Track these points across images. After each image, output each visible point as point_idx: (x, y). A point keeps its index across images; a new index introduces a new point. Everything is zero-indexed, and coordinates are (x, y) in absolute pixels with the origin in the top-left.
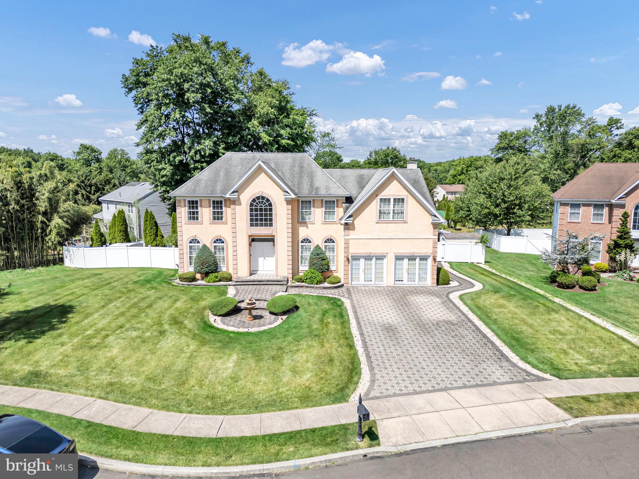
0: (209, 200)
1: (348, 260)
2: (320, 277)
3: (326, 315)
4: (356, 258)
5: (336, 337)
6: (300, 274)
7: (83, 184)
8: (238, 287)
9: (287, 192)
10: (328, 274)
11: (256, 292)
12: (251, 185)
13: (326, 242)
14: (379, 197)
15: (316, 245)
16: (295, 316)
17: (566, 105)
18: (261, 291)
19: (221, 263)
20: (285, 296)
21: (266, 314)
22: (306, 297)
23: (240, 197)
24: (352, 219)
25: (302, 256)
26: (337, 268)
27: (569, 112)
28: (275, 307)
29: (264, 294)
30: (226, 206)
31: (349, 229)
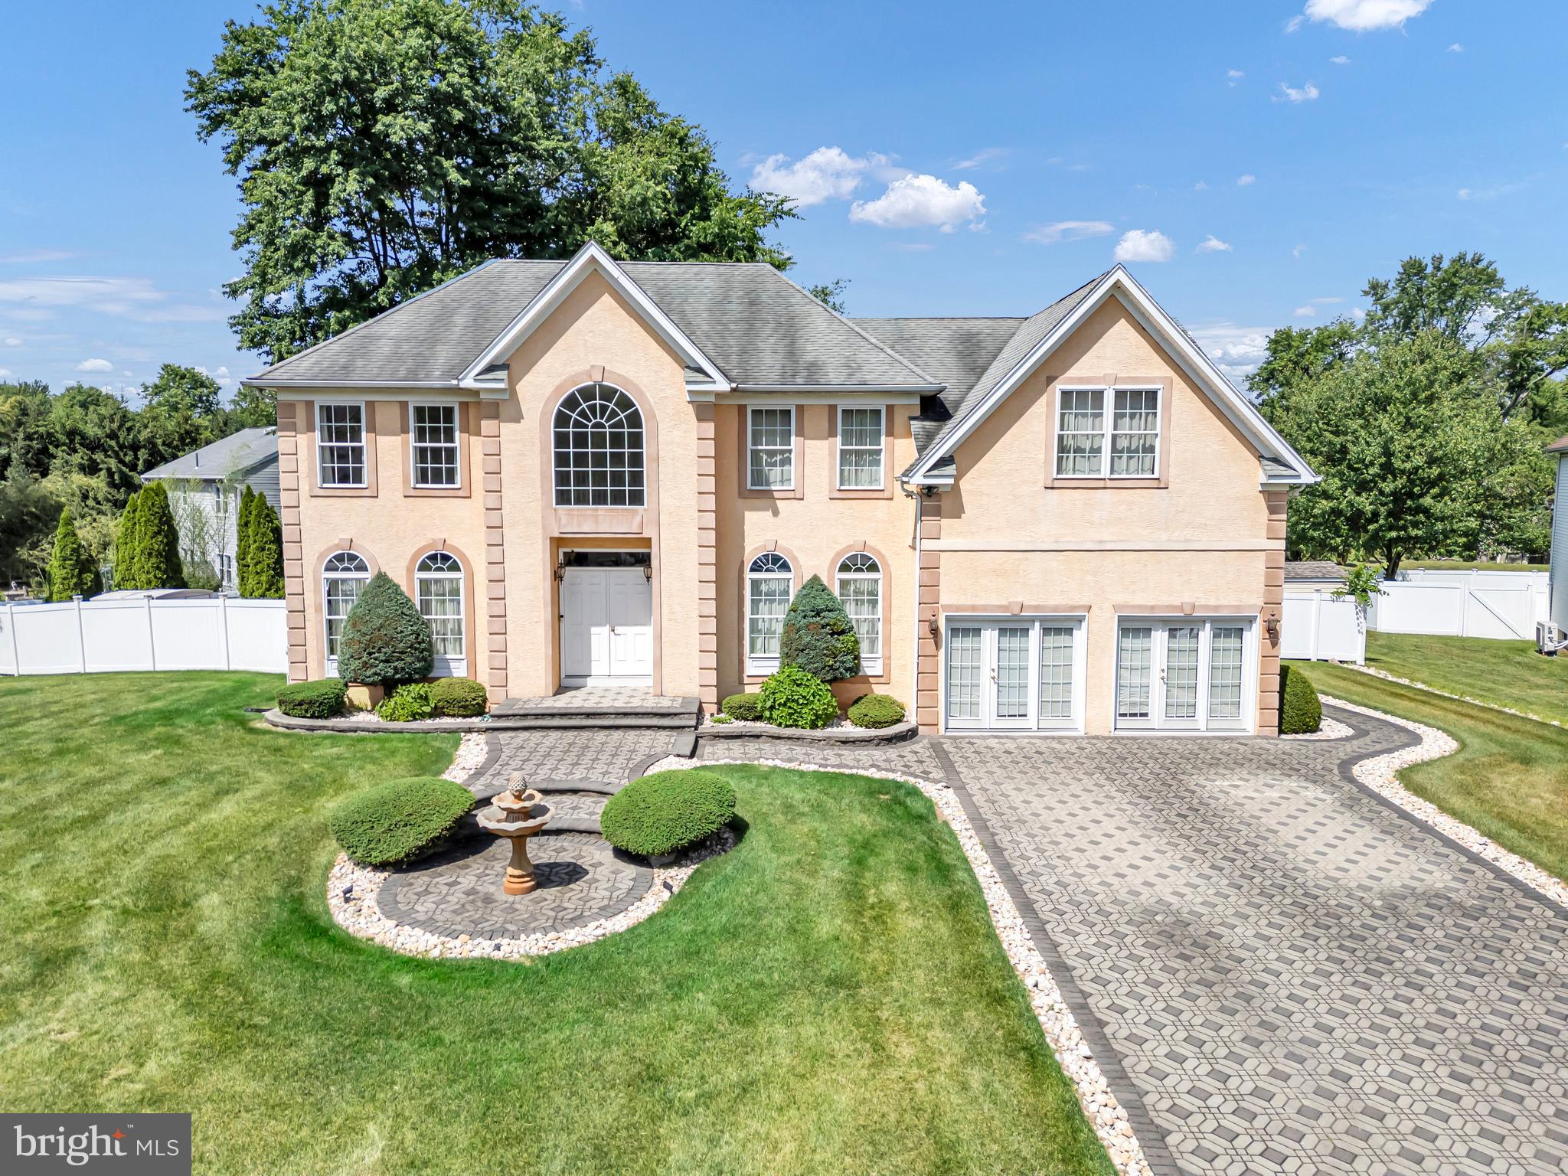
0: (404, 405)
1: (935, 631)
2: (826, 700)
3: (872, 861)
4: (966, 627)
5: (942, 991)
6: (748, 689)
7: (113, 443)
8: (503, 737)
9: (699, 370)
10: (854, 690)
11: (571, 758)
12: (561, 344)
13: (845, 568)
14: (1058, 386)
15: (807, 577)
16: (729, 869)
17: (1455, 255)
18: (590, 754)
19: (449, 647)
20: (687, 774)
21: (598, 856)
22: (778, 781)
23: (519, 388)
24: (951, 469)
25: (753, 622)
26: (887, 667)
27: (1464, 274)
28: (638, 825)
29: (600, 767)
30: (465, 429)
31: (937, 512)
